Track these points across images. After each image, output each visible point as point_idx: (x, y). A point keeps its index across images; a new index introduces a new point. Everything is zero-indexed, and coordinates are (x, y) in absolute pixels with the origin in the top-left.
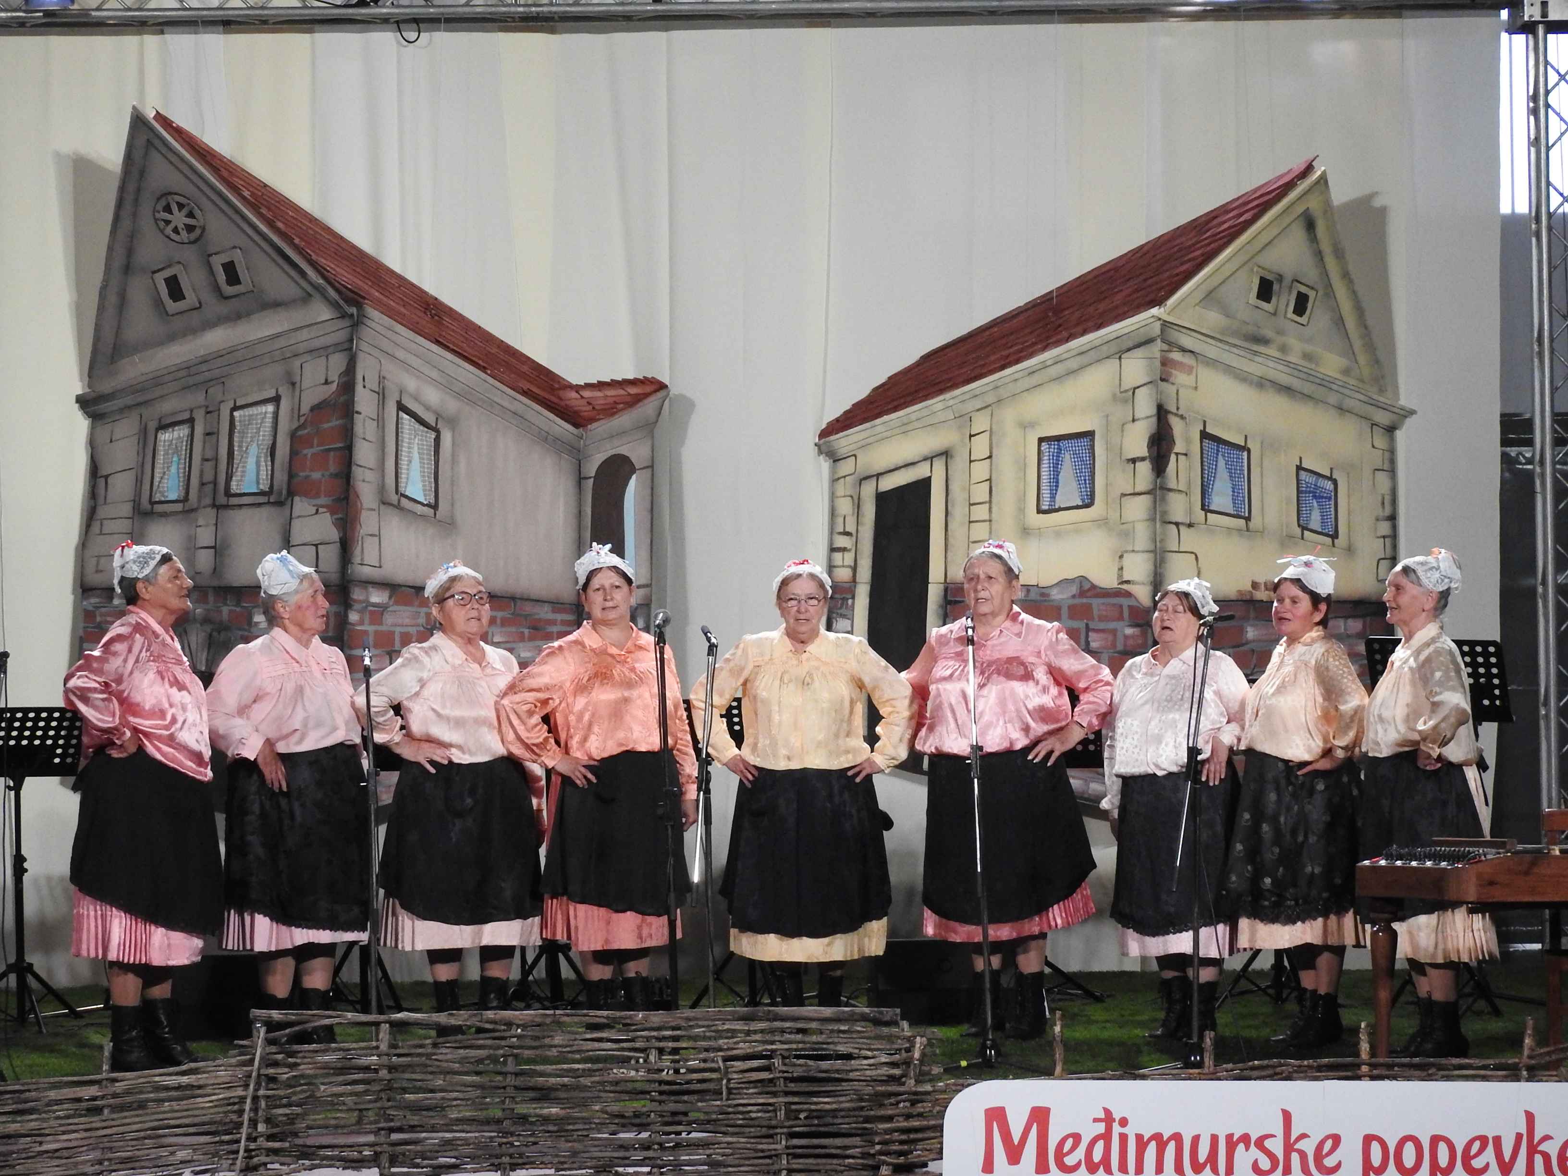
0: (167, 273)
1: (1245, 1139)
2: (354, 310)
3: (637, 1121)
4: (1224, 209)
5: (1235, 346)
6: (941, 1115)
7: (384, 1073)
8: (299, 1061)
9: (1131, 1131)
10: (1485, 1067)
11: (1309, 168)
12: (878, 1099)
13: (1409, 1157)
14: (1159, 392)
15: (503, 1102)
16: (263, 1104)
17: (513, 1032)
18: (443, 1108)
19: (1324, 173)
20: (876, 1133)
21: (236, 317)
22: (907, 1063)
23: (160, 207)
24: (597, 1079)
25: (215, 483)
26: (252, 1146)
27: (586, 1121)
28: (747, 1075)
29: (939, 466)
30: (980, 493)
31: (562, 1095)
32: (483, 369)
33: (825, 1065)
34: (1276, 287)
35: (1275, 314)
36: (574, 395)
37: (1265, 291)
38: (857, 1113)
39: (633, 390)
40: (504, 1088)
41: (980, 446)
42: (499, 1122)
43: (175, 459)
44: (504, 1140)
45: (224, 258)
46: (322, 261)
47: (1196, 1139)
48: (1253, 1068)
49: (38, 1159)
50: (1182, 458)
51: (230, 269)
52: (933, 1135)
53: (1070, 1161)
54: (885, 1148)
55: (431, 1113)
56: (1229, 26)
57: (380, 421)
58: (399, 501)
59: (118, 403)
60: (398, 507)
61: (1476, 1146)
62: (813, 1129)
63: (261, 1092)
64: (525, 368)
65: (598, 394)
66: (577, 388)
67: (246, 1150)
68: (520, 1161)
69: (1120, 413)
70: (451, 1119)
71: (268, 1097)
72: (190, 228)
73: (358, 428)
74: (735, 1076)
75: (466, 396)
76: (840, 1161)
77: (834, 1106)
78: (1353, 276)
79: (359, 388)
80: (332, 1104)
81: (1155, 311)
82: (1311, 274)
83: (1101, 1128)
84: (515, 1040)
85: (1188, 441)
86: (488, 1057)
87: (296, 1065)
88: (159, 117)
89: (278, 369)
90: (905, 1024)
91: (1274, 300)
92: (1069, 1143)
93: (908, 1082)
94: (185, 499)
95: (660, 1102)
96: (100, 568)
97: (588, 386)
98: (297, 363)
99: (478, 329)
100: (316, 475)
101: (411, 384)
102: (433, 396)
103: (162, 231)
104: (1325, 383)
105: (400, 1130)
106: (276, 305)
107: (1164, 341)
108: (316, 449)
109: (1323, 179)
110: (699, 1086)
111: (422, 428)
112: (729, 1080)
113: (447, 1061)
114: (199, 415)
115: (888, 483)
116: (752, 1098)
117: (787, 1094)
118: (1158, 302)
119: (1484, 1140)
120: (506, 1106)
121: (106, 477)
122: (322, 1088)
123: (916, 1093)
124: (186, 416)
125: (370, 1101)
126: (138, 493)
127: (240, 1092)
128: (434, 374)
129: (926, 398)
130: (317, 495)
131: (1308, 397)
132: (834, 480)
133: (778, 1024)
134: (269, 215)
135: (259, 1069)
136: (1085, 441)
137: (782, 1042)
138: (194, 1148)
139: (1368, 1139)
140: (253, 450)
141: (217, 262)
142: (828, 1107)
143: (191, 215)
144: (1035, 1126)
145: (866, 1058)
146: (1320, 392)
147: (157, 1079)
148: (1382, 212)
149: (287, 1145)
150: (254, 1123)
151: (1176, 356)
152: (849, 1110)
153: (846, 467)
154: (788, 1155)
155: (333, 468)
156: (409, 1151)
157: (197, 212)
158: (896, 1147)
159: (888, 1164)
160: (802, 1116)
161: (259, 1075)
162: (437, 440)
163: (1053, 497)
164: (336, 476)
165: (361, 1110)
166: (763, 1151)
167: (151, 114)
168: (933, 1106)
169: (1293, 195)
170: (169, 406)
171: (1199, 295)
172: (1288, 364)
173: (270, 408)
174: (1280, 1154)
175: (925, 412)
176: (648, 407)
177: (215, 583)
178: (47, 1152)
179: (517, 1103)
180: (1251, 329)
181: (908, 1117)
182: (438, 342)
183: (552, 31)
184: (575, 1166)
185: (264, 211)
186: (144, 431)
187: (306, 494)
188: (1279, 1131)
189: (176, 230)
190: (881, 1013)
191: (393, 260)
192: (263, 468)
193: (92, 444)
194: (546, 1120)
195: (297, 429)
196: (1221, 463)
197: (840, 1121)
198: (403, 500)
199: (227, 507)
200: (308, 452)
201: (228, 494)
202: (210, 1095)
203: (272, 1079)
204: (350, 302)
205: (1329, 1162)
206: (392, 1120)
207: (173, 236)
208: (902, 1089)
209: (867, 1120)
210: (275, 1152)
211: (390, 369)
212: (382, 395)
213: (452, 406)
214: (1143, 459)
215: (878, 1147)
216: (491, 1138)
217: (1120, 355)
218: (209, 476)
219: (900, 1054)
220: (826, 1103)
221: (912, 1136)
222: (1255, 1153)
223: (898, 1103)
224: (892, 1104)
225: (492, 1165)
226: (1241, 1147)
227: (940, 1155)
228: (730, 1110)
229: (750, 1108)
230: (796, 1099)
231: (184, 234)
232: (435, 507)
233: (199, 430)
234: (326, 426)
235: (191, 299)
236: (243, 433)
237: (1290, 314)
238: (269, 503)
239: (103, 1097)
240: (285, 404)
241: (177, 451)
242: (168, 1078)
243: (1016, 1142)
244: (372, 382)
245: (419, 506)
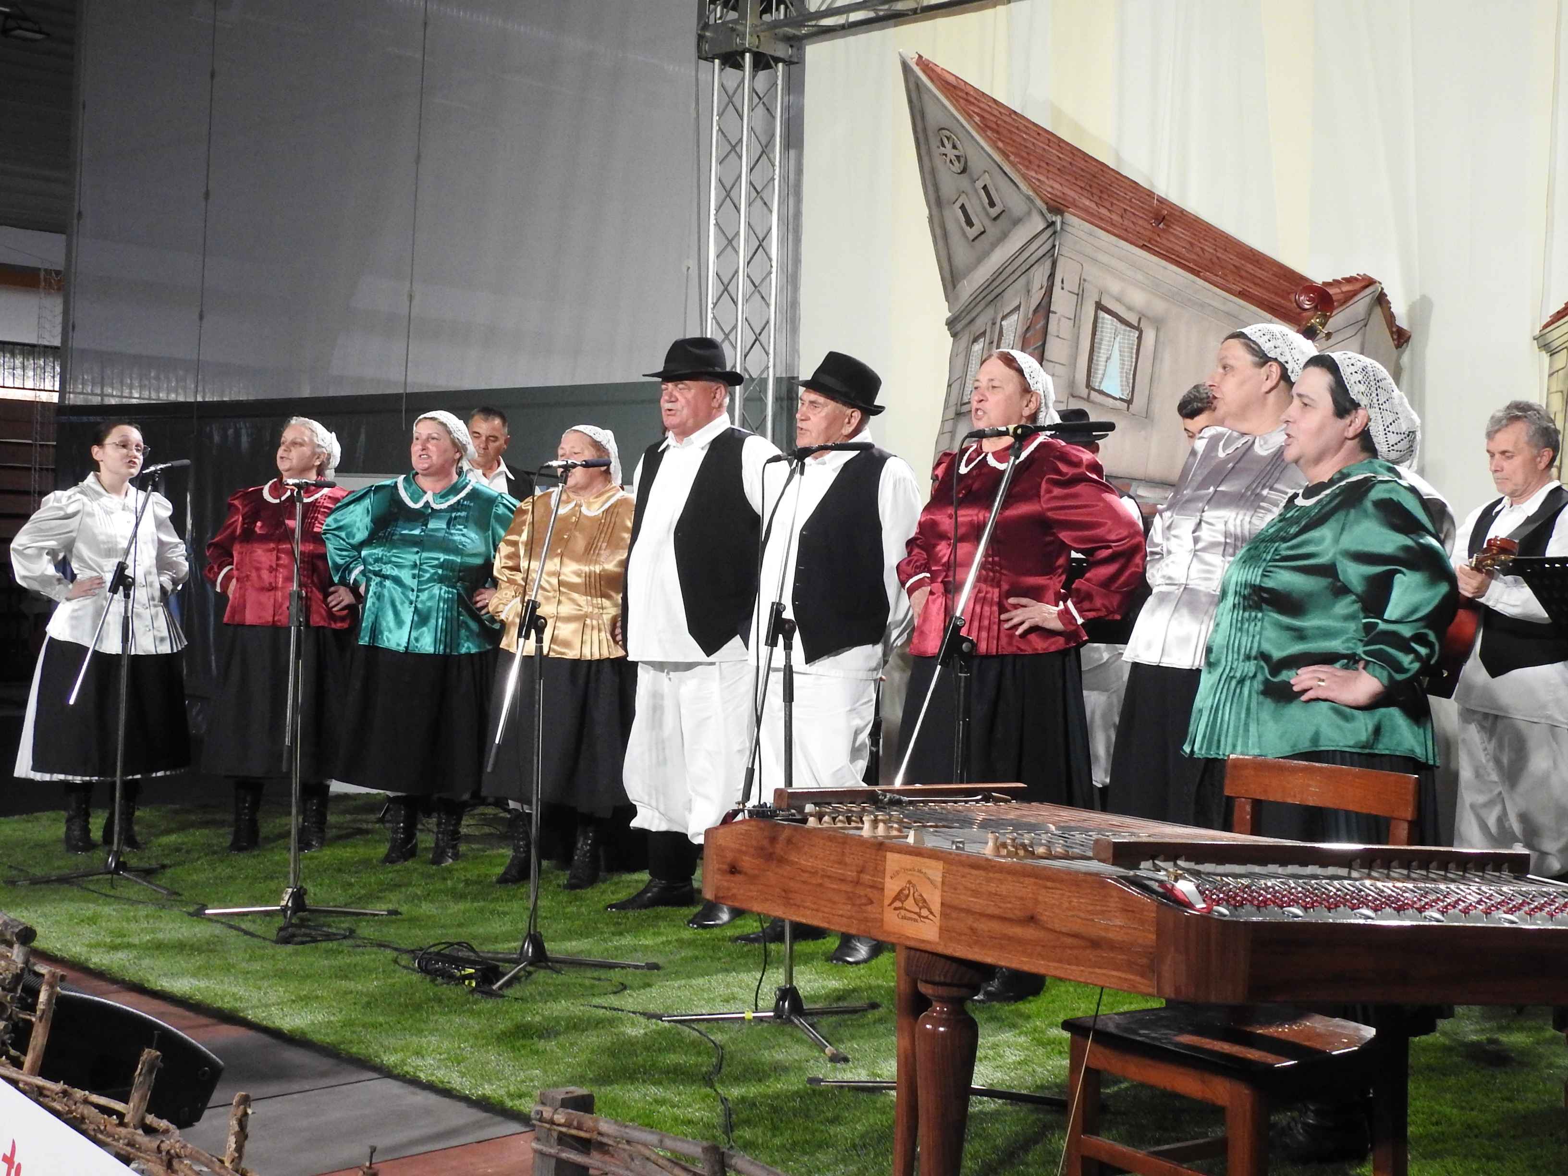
0: (959, 203)
2: (1058, 219)
21: (1002, 235)
23: (938, 142)
32: (1197, 274)
45: (982, 183)
46: (1032, 175)
51: (987, 191)
57: (1076, 320)
58: (1089, 394)
59: (960, 323)
60: (1090, 400)
65: (1341, 287)
72: (958, 159)
73: (1052, 327)
75: (1173, 297)
79: (1056, 288)
88: (920, 60)
89: (1023, 279)
98: (1030, 274)
101: (1114, 286)
102: (1138, 298)
103: (946, 164)
111: (1123, 327)
121: (952, 384)
128: (1140, 277)
132: (1551, 372)
141: (979, 187)
143: (955, 146)
153: (1560, 361)
157: (958, 143)
162: (1140, 338)
167: (912, 60)
189: (951, 162)
198: (1093, 393)
204: (1055, 211)
207: (952, 167)
211: (1093, 273)
212: (1080, 295)
213: (1159, 306)
231: (956, 164)
232: (1129, 402)
233: (987, 340)
234: (1038, 327)
235: (977, 224)
236: (1005, 339)
240: (1021, 312)
244: (1072, 284)
245: (1111, 400)
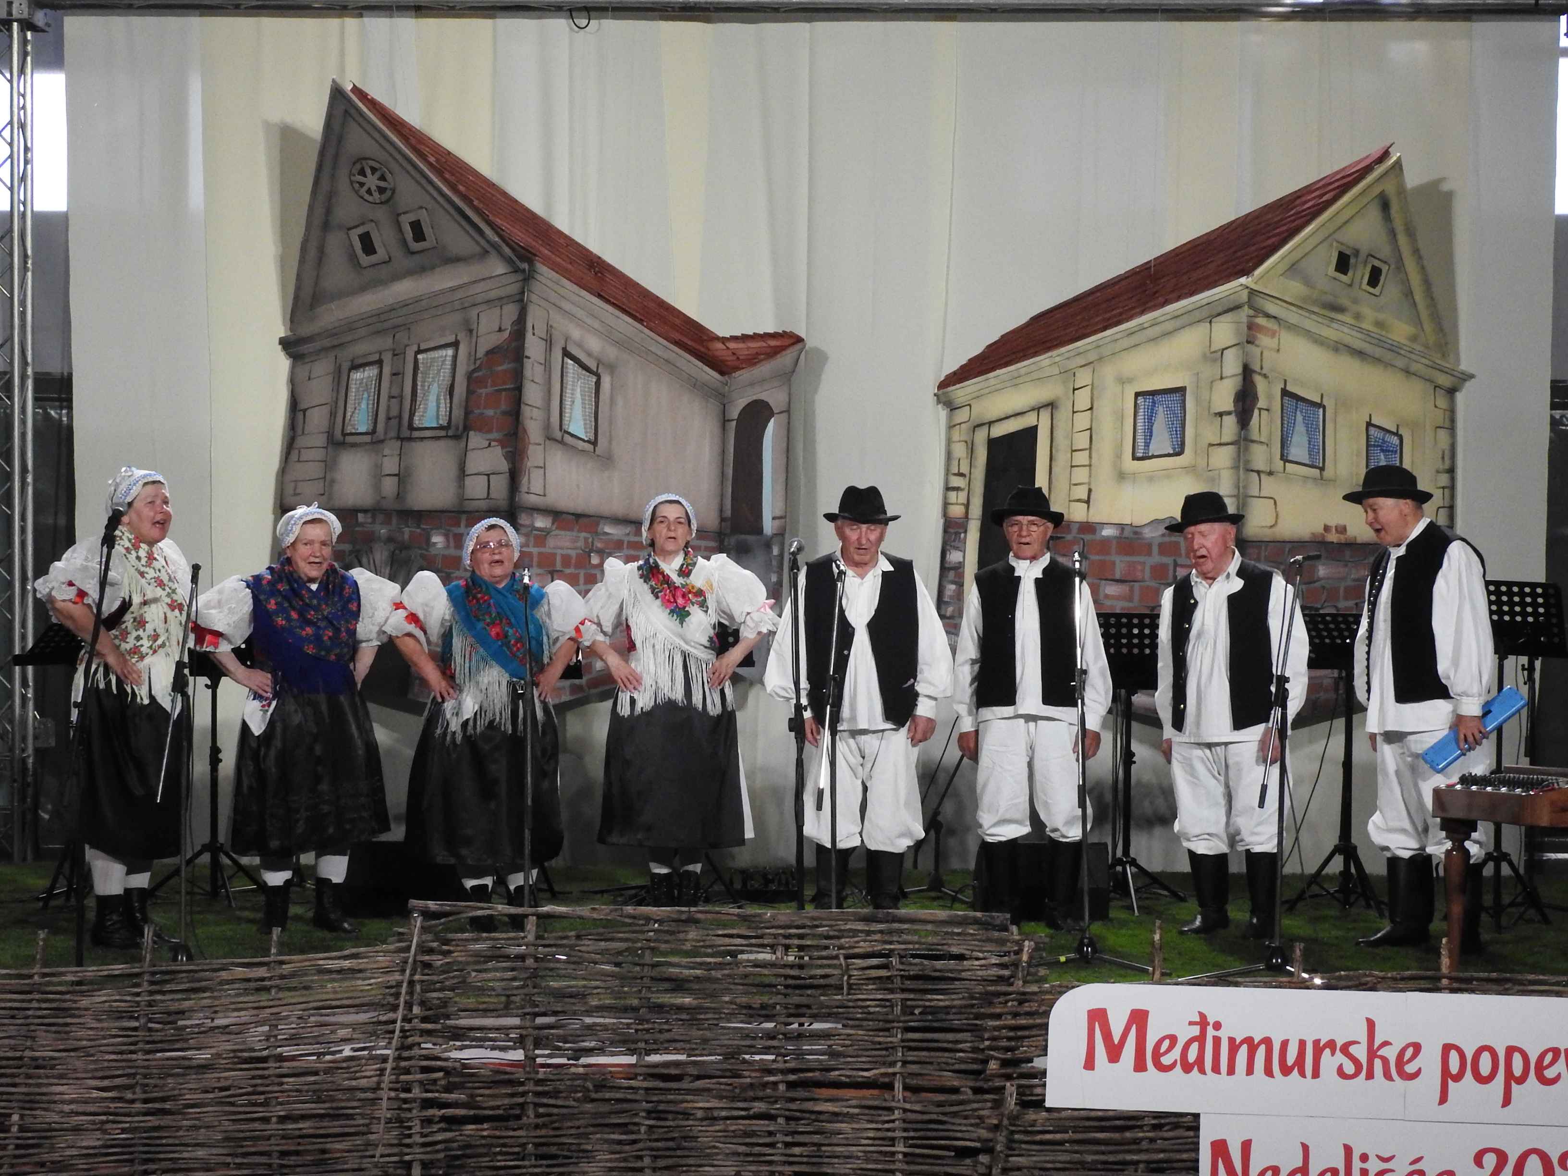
0: (360, 230)
1: (1331, 1044)
2: (525, 266)
3: (763, 1012)
4: (1307, 190)
5: (1314, 313)
6: (1047, 1014)
7: (530, 962)
8: (452, 948)
9: (1224, 1034)
10: (1558, 984)
11: (1386, 154)
12: (988, 998)
13: (1485, 1067)
14: (1246, 354)
15: (640, 991)
16: (418, 988)
17: (650, 927)
18: (584, 996)
19: (1399, 158)
20: (985, 1029)
21: (422, 270)
22: (1016, 965)
23: (355, 171)
24: (726, 972)
25: (400, 417)
26: (407, 1026)
27: (715, 1010)
28: (868, 972)
29: (1045, 415)
30: (1082, 441)
31: (696, 986)
32: (640, 321)
33: (939, 964)
34: (1352, 261)
35: (1350, 285)
36: (720, 346)
37: (1343, 264)
38: (968, 1010)
39: (773, 343)
40: (642, 978)
41: (1083, 399)
42: (635, 1009)
43: (366, 395)
44: (640, 1027)
45: (412, 217)
46: (499, 221)
47: (1285, 1044)
48: (1340, 978)
49: (210, 1034)
50: (1264, 413)
51: (416, 226)
52: (1039, 1032)
53: (1166, 1060)
54: (994, 1043)
55: (572, 1000)
56: (1314, 26)
57: (547, 365)
58: (562, 437)
59: (317, 345)
60: (562, 442)
61: (1549, 1057)
62: (927, 1024)
63: (417, 977)
64: (678, 322)
65: (741, 345)
66: (724, 340)
67: (402, 1031)
68: (655, 1047)
69: (1209, 371)
70: (591, 1006)
71: (423, 981)
72: (381, 190)
73: (528, 372)
74: (855, 972)
75: (624, 344)
76: (952, 1055)
77: (947, 1003)
78: (1422, 252)
79: (529, 336)
80: (481, 989)
81: (1243, 280)
82: (1385, 251)
83: (1196, 1031)
84: (652, 934)
85: (1270, 397)
86: (627, 950)
87: (449, 952)
88: (356, 90)
89: (457, 317)
90: (1014, 929)
91: (1350, 273)
92: (1166, 1044)
93: (1016, 982)
94: (373, 432)
95: (785, 995)
96: (298, 491)
97: (734, 338)
98: (474, 312)
99: (636, 285)
100: (490, 412)
101: (576, 333)
102: (594, 344)
103: (357, 192)
104: (1394, 349)
105: (544, 1014)
106: (457, 260)
107: (1251, 307)
108: (490, 390)
109: (1398, 164)
110: (822, 982)
111: (584, 372)
112: (850, 976)
113: (588, 952)
114: (387, 358)
115: (999, 431)
116: (871, 995)
117: (903, 990)
118: (1246, 272)
119: (1556, 1052)
120: (643, 995)
121: (305, 411)
122: (474, 974)
123: (1024, 994)
124: (376, 357)
125: (517, 988)
126: (332, 424)
127: (397, 977)
128: (596, 325)
129: (1036, 354)
130: (490, 431)
131: (1378, 360)
132: (951, 427)
133: (896, 925)
134: (452, 179)
135: (415, 955)
136: (1176, 397)
137: (899, 943)
138: (354, 1026)
139: (1447, 1049)
140: (434, 389)
141: (406, 221)
142: (941, 1004)
143: (383, 178)
144: (1134, 1026)
145: (977, 959)
146: (1388, 356)
147: (321, 962)
148: (1449, 196)
149: (439, 1026)
150: (409, 1006)
151: (1261, 321)
152: (961, 1007)
153: (962, 415)
154: (903, 1047)
155: (504, 407)
156: (552, 1034)
157: (388, 176)
158: (1004, 1043)
159: (996, 1059)
160: (917, 1012)
161: (415, 961)
162: (598, 384)
163: (1147, 445)
164: (504, 413)
165: (508, 996)
166: (880, 1043)
167: (349, 87)
168: (1039, 1006)
169: (1369, 179)
170: (362, 348)
171: (1283, 267)
172: (1361, 330)
173: (450, 352)
174: (1363, 1058)
175: (1033, 367)
176: (786, 359)
177: (397, 507)
178: (218, 1027)
179: (653, 993)
180: (1330, 298)
181: (1016, 1015)
182: (600, 296)
183: (708, 20)
184: (705, 1052)
185: (447, 176)
186: (338, 371)
187: (480, 430)
188: (1363, 1038)
189: (369, 192)
190: (992, 918)
191: (562, 222)
192: (442, 405)
193: (293, 381)
194: (680, 1008)
195: (474, 371)
196: (1299, 418)
197: (951, 1017)
198: (567, 436)
199: (410, 439)
200: (483, 391)
201: (411, 427)
202: (370, 978)
203: (427, 965)
204: (522, 258)
205: (1410, 1068)
206: (537, 1006)
207: (367, 197)
208: (1010, 989)
209: (977, 1017)
210: (429, 1033)
211: (557, 319)
212: (549, 342)
213: (611, 353)
214: (1229, 413)
215: (987, 1043)
216: (627, 1024)
217: (1211, 319)
218: (394, 412)
219: (1009, 956)
220: (940, 1000)
221: (1020, 1033)
222: (1340, 1058)
223: (1007, 1002)
224: (1000, 1003)
225: (628, 1049)
226: (1327, 1051)
227: (1044, 1051)
228: (851, 1004)
229: (868, 1003)
230: (912, 996)
231: (376, 195)
232: (594, 443)
233: (387, 370)
234: (500, 368)
235: (381, 253)
236: (425, 374)
237: (1365, 286)
238: (447, 436)
239: (270, 979)
240: (463, 349)
241: (367, 389)
242: (331, 962)
243: (1116, 1040)
244: (541, 331)
245: (581, 442)
